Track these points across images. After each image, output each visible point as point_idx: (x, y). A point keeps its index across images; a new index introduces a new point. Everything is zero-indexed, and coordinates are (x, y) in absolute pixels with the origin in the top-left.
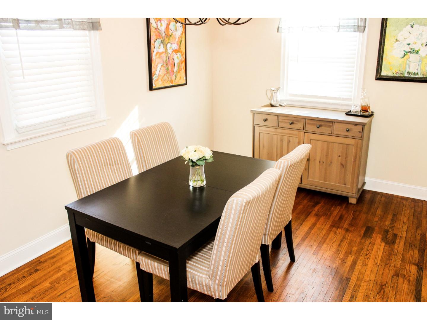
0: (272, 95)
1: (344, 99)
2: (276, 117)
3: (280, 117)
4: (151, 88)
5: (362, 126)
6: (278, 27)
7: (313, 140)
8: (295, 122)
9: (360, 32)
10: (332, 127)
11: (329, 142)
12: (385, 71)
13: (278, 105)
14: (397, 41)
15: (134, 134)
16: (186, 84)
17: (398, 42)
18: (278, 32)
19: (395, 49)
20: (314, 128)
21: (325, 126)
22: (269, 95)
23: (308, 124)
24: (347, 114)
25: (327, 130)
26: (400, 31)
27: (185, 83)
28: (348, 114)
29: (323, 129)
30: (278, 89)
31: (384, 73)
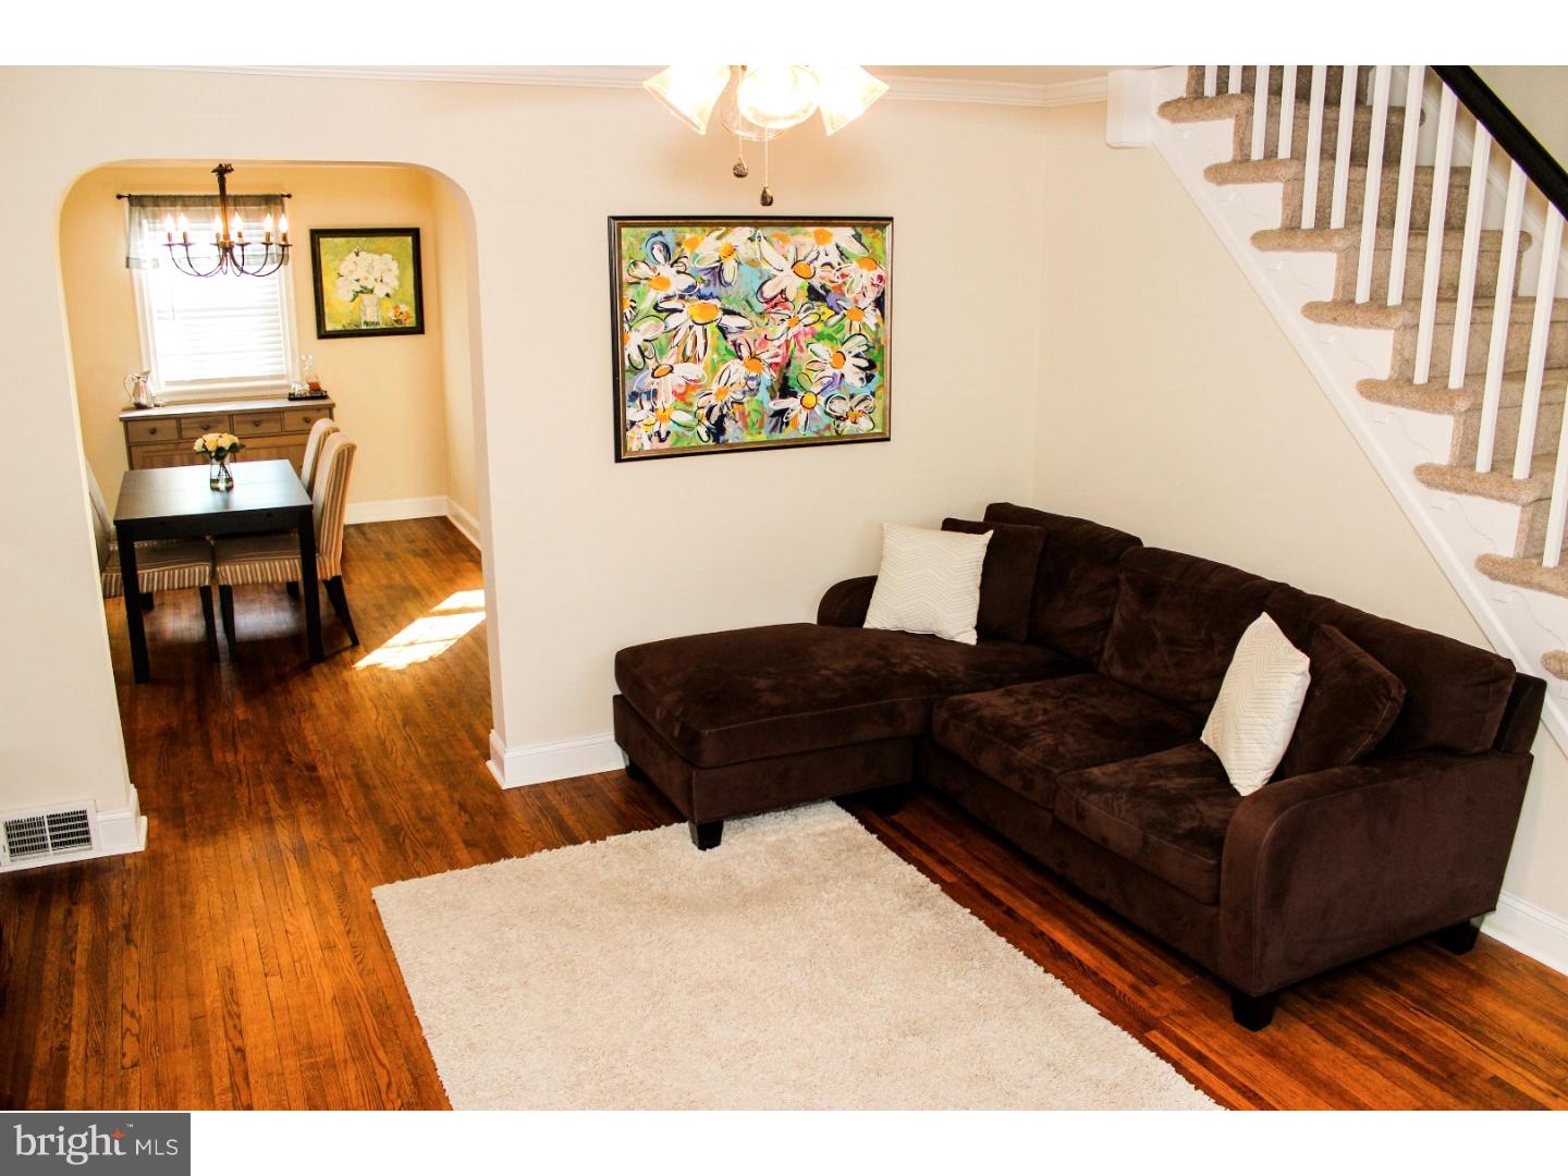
0: (137, 385)
1: (272, 378)
2: (174, 423)
3: (182, 421)
5: (328, 409)
6: (128, 259)
8: (212, 425)
10: (282, 421)
11: (279, 447)
12: (331, 324)
13: (152, 406)
14: (339, 276)
17: (341, 278)
18: (128, 266)
19: (339, 288)
20: (251, 430)
21: (268, 421)
22: (131, 384)
23: (238, 422)
24: (290, 399)
25: (274, 427)
26: (342, 261)
28: (292, 398)
29: (267, 427)
30: (146, 374)
31: (330, 327)
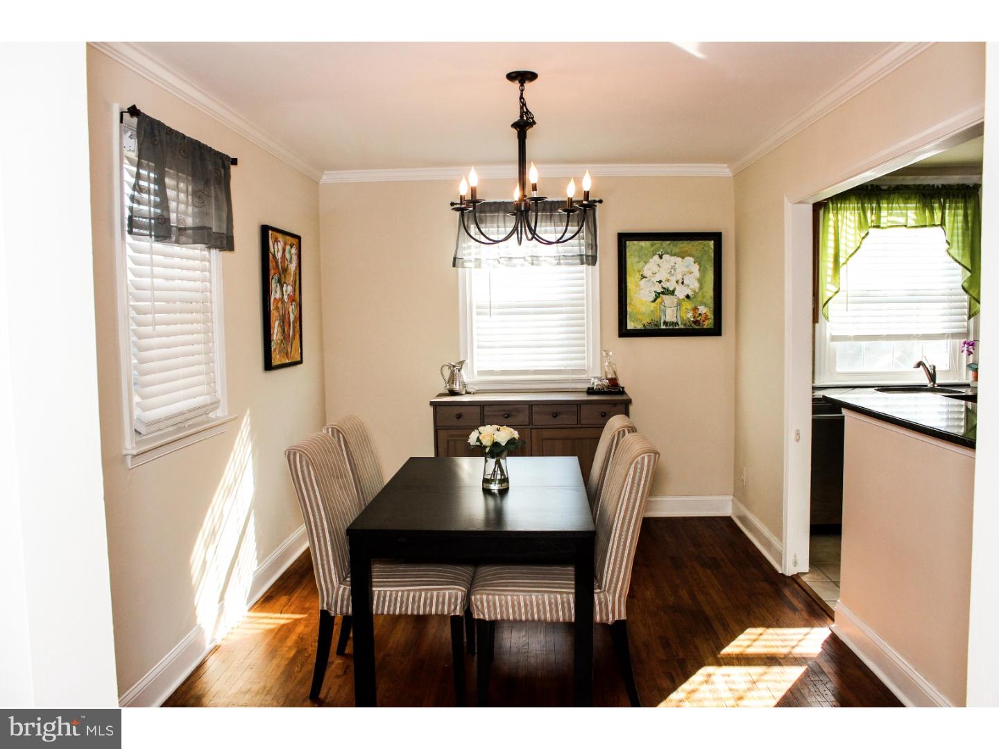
0: (453, 374)
1: (574, 372)
2: (477, 409)
3: (486, 409)
4: (268, 366)
5: (624, 405)
6: (455, 258)
7: (545, 439)
8: (513, 413)
9: (589, 265)
10: (577, 413)
11: (574, 439)
12: (632, 323)
13: (464, 392)
14: (643, 277)
15: (335, 430)
16: (300, 362)
17: (644, 279)
18: (454, 265)
19: (642, 289)
20: (549, 421)
21: (566, 413)
22: (447, 373)
23: (536, 413)
24: (588, 393)
25: (571, 420)
26: (646, 263)
27: (300, 359)
28: (590, 391)
29: (564, 419)
30: (462, 363)
31: (631, 326)
